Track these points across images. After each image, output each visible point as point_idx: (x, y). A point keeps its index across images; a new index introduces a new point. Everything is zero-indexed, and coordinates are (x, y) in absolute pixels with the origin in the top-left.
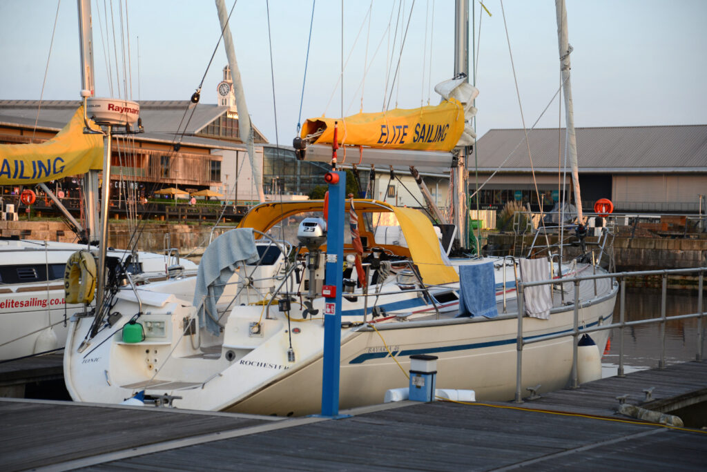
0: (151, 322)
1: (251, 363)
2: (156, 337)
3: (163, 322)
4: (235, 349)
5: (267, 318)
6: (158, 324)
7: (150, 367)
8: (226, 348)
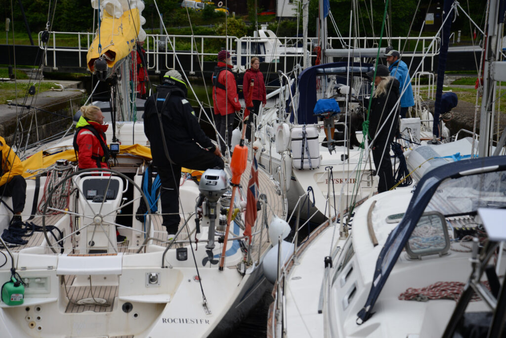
0: (28, 279)
1: (173, 321)
2: (35, 294)
3: (45, 278)
4: (133, 302)
5: (163, 267)
6: (39, 280)
7: (32, 325)
8: (121, 300)
